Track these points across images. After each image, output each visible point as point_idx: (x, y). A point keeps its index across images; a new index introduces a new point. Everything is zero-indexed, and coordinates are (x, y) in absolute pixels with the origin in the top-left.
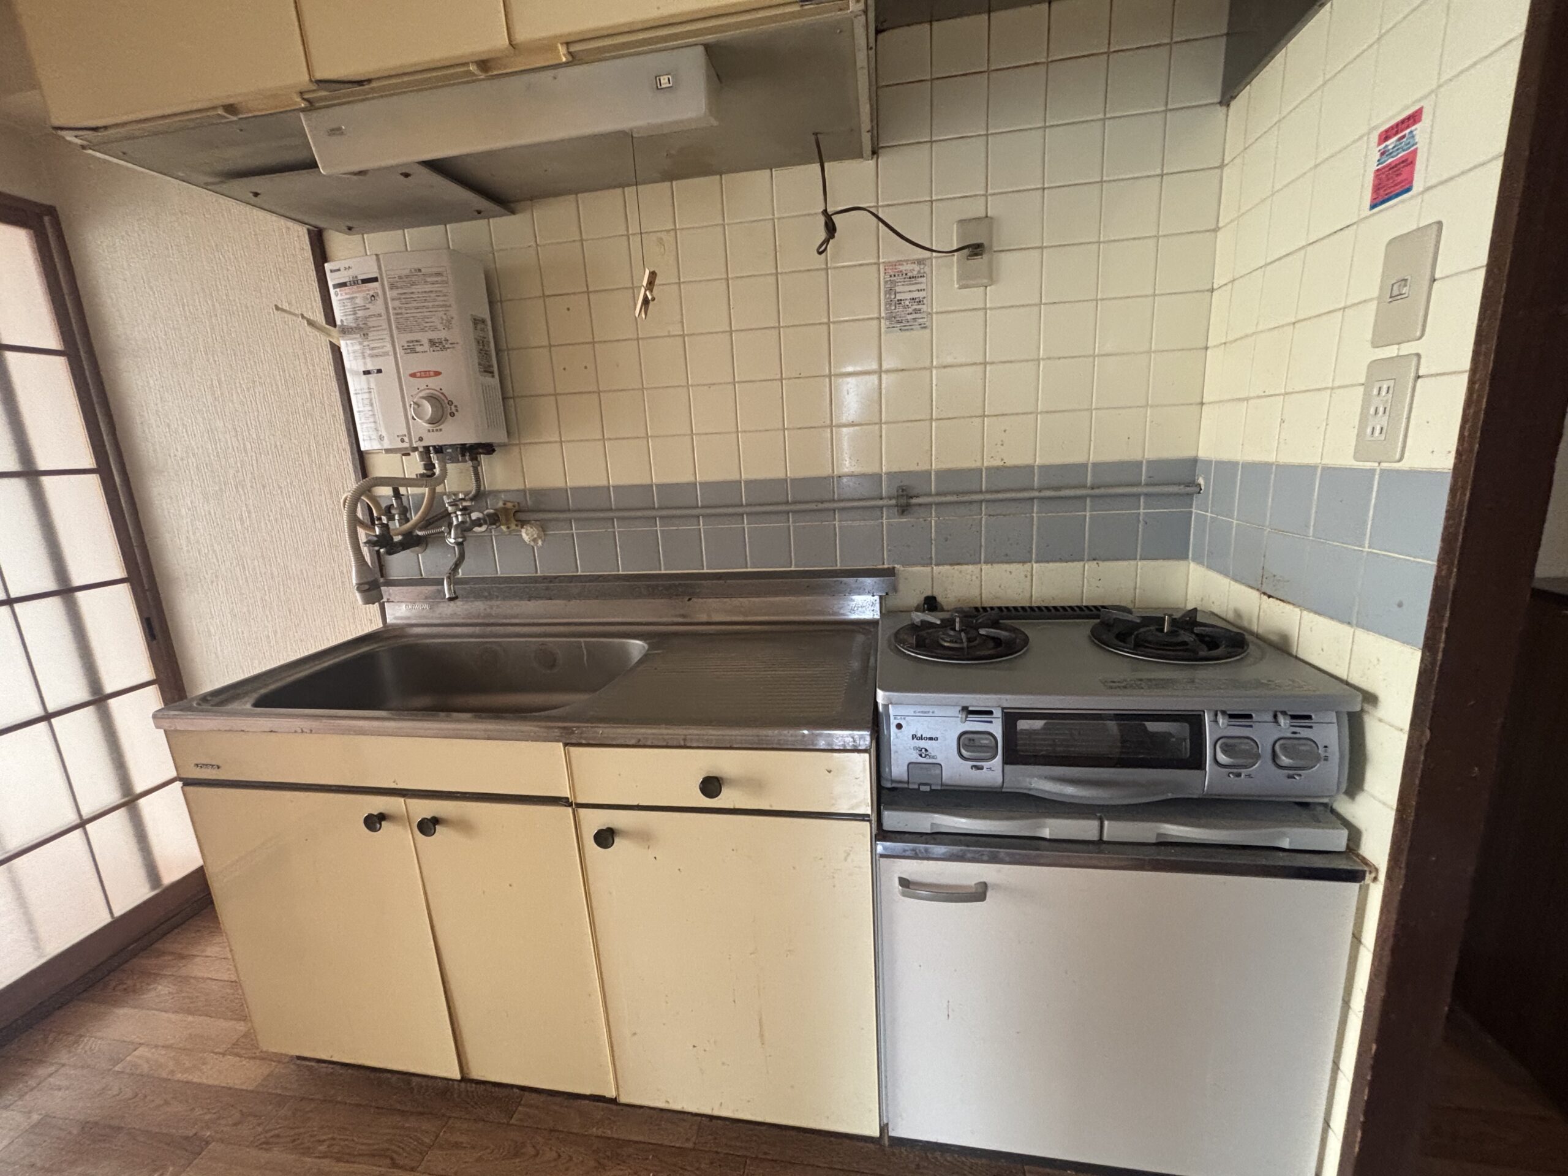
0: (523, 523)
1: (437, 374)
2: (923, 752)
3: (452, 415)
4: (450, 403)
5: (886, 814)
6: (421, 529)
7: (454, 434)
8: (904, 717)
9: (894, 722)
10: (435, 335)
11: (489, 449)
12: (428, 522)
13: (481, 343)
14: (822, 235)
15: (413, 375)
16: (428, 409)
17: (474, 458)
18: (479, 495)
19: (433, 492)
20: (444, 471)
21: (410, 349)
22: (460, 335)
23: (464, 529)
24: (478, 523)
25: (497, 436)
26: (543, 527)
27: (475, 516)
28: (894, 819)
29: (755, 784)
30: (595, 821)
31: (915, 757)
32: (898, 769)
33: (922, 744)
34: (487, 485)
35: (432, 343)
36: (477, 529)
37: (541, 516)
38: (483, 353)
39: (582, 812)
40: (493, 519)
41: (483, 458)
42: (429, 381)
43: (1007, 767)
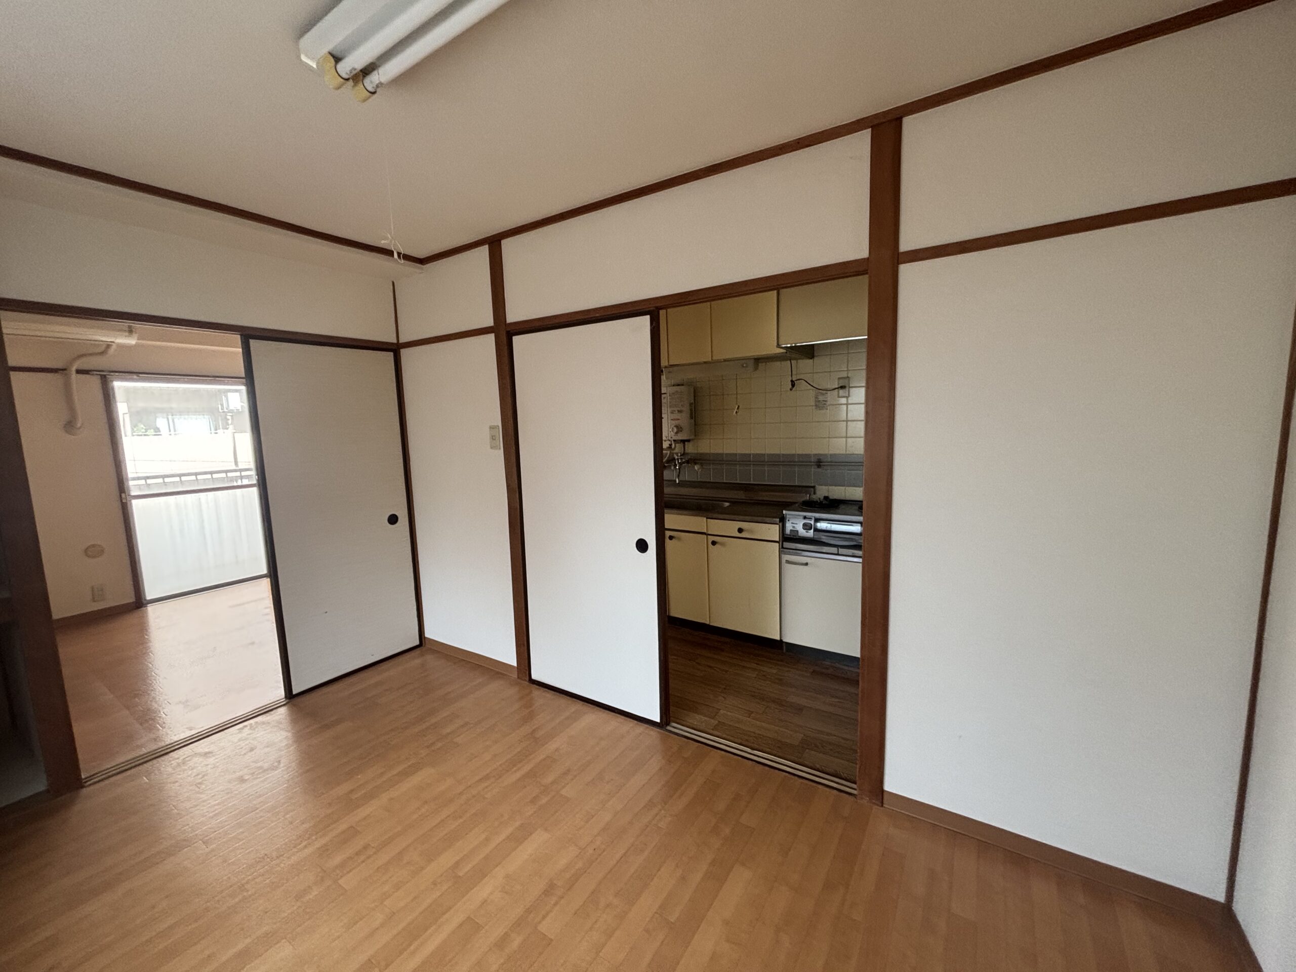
0: (696, 464)
1: (678, 419)
2: (794, 527)
3: (681, 431)
4: (681, 428)
5: (784, 543)
6: (667, 463)
7: (680, 437)
8: (790, 518)
9: (787, 519)
10: (679, 409)
11: (689, 441)
12: (668, 461)
13: (691, 410)
14: (790, 386)
15: (672, 420)
16: (675, 430)
17: (684, 443)
18: (684, 454)
19: (670, 453)
20: (675, 446)
21: (672, 413)
22: (686, 409)
23: (680, 464)
24: (684, 463)
25: (692, 437)
26: (702, 465)
27: (684, 460)
28: (786, 545)
29: (751, 531)
30: (711, 539)
31: (792, 528)
32: (788, 531)
33: (794, 525)
34: (686, 451)
35: (678, 411)
36: (683, 465)
37: (701, 462)
38: (691, 414)
39: (709, 536)
40: (688, 462)
41: (686, 443)
42: (677, 421)
43: (815, 533)
